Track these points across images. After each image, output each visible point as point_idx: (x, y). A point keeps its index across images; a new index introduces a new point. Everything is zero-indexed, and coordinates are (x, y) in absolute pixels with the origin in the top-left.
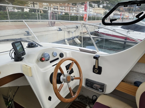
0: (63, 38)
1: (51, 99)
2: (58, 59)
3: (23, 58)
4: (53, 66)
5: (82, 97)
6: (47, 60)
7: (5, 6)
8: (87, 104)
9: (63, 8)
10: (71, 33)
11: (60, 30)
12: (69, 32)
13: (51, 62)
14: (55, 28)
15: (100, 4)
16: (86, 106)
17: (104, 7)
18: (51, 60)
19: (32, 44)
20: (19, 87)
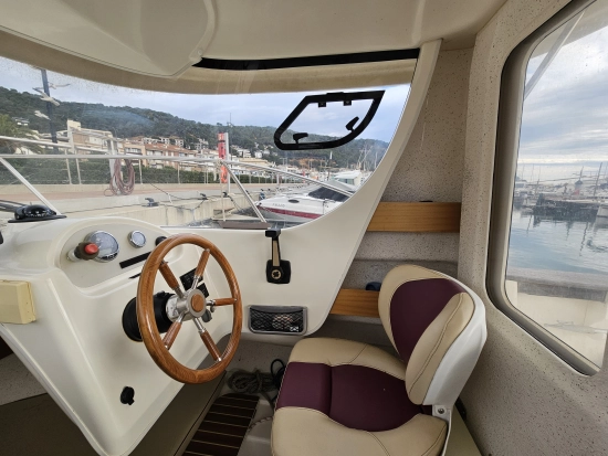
1: (134, 398)
4: (134, 277)
5: (240, 377)
8: (259, 395)
10: (186, 212)
11: (153, 204)
12: (180, 209)
13: (124, 265)
15: (255, 150)
16: (258, 399)
17: (264, 157)
18: (123, 257)
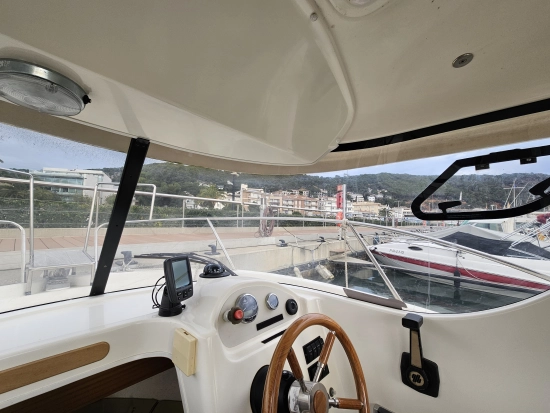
0: (288, 265)
2: (279, 318)
3: (184, 306)
4: (265, 342)
6: (248, 320)
7: (182, 200)
9: (290, 203)
10: (307, 252)
11: (283, 244)
12: (303, 249)
13: (260, 326)
14: (272, 240)
15: (368, 195)
17: (377, 201)
18: (260, 318)
19: (216, 268)
20: (157, 403)
